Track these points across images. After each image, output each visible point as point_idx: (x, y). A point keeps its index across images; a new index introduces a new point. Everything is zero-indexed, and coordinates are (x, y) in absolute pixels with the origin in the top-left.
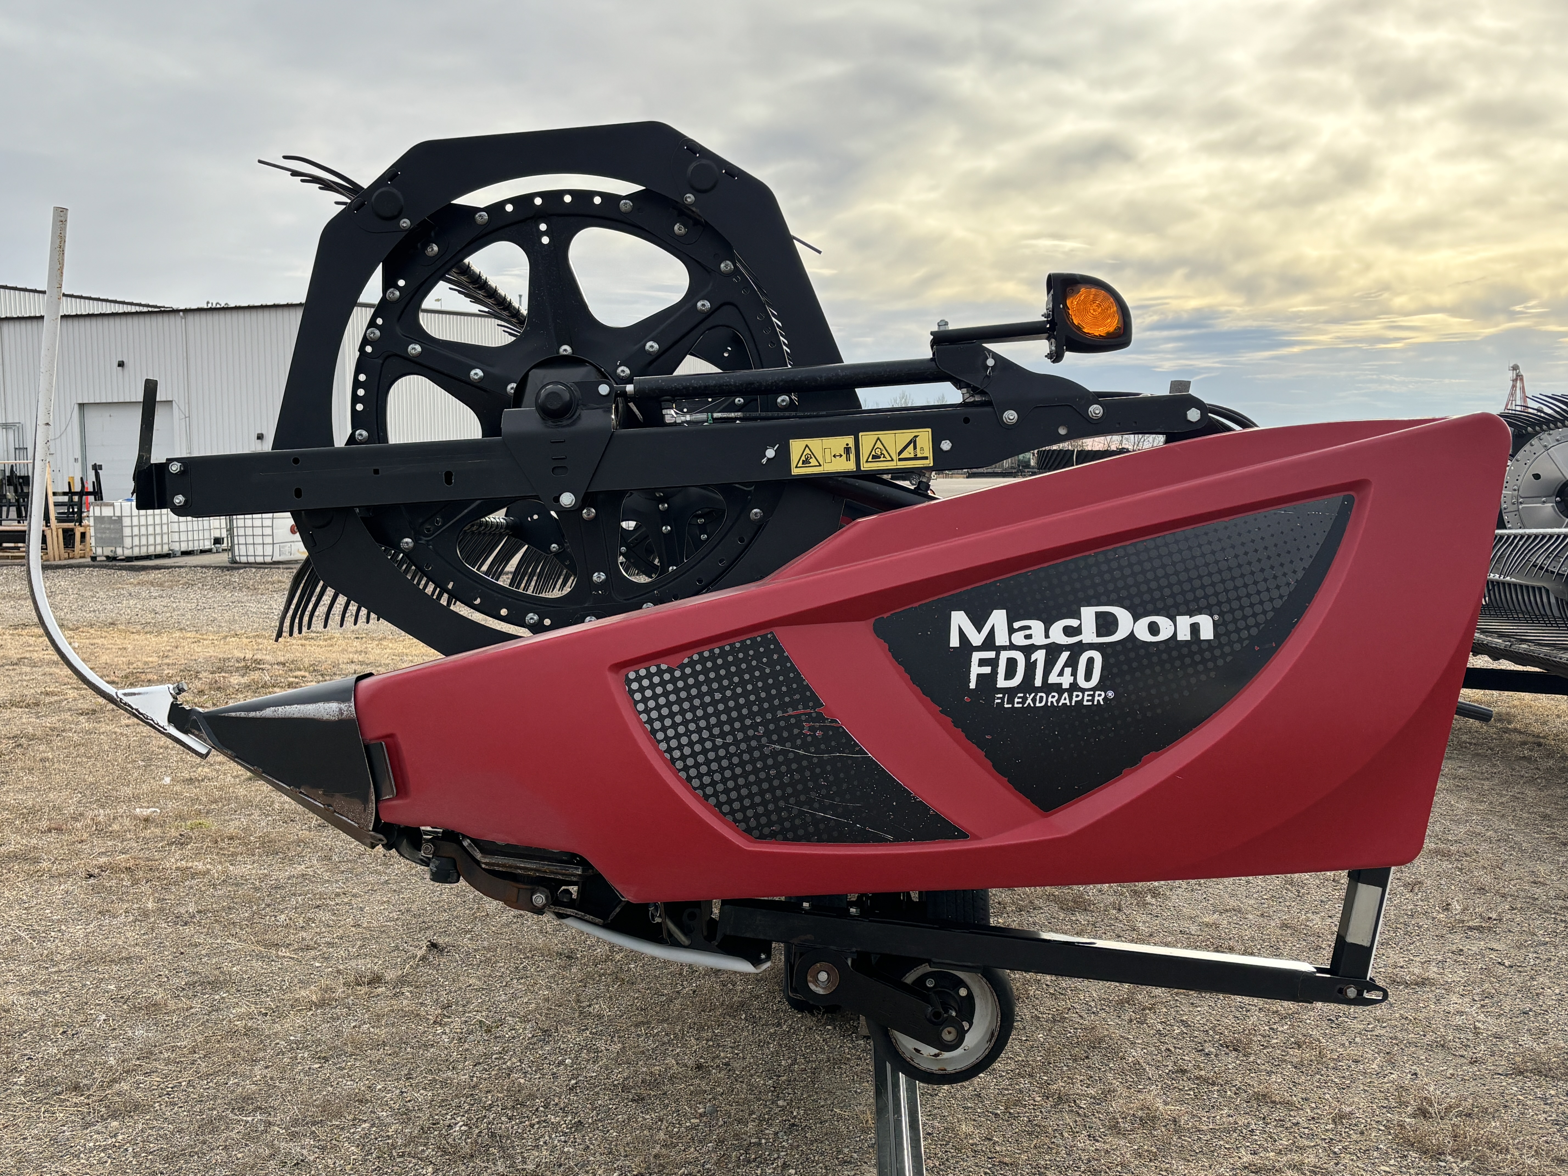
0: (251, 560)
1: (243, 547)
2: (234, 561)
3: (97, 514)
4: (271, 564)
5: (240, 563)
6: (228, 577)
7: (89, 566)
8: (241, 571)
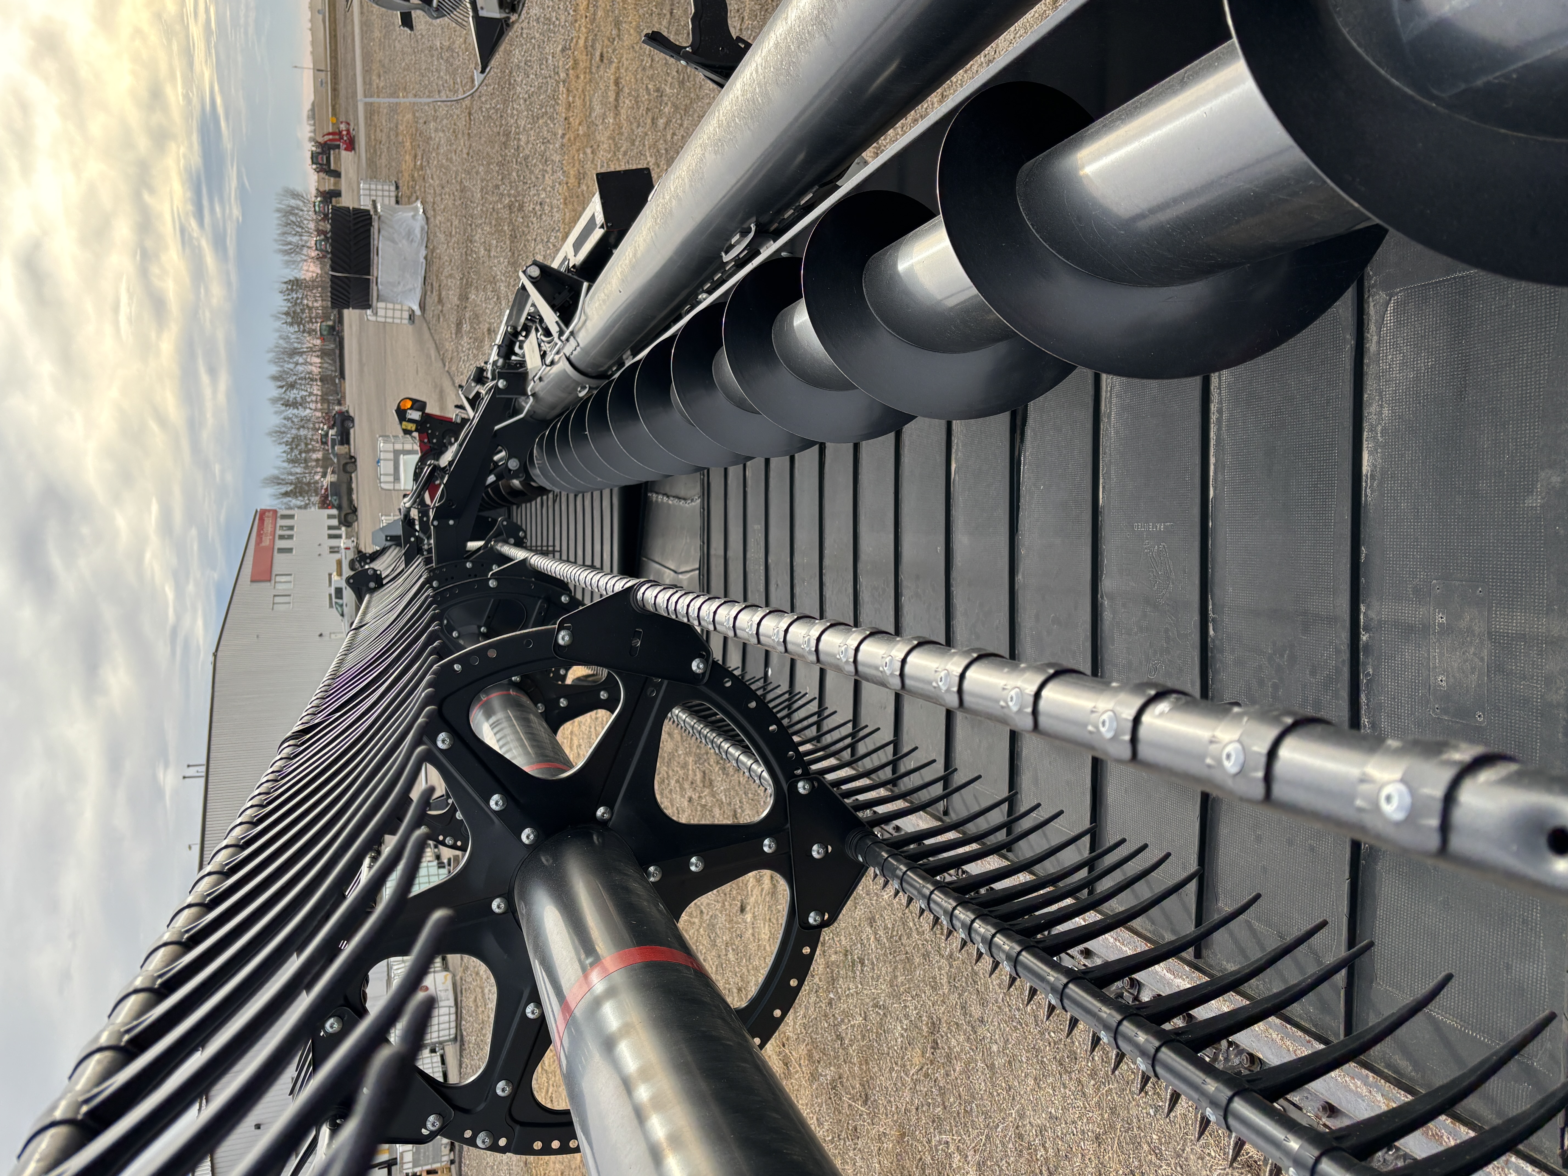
0: (453, 1024)
1: (441, 1033)
2: (455, 1039)
3: (410, 1165)
4: (457, 1008)
5: (456, 1034)
6: (471, 1045)
7: (460, 1167)
8: (465, 1033)
